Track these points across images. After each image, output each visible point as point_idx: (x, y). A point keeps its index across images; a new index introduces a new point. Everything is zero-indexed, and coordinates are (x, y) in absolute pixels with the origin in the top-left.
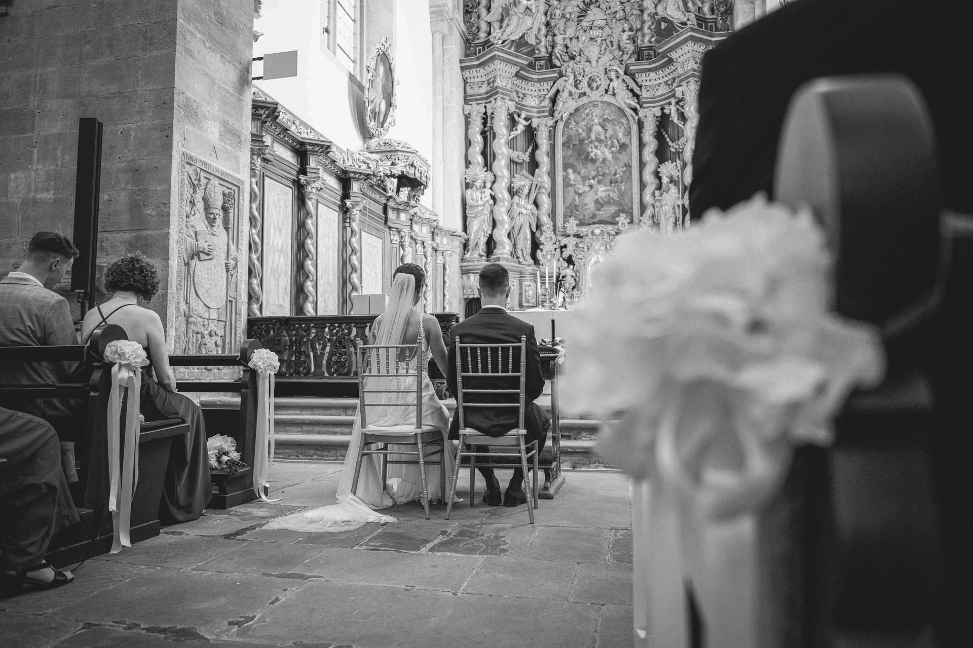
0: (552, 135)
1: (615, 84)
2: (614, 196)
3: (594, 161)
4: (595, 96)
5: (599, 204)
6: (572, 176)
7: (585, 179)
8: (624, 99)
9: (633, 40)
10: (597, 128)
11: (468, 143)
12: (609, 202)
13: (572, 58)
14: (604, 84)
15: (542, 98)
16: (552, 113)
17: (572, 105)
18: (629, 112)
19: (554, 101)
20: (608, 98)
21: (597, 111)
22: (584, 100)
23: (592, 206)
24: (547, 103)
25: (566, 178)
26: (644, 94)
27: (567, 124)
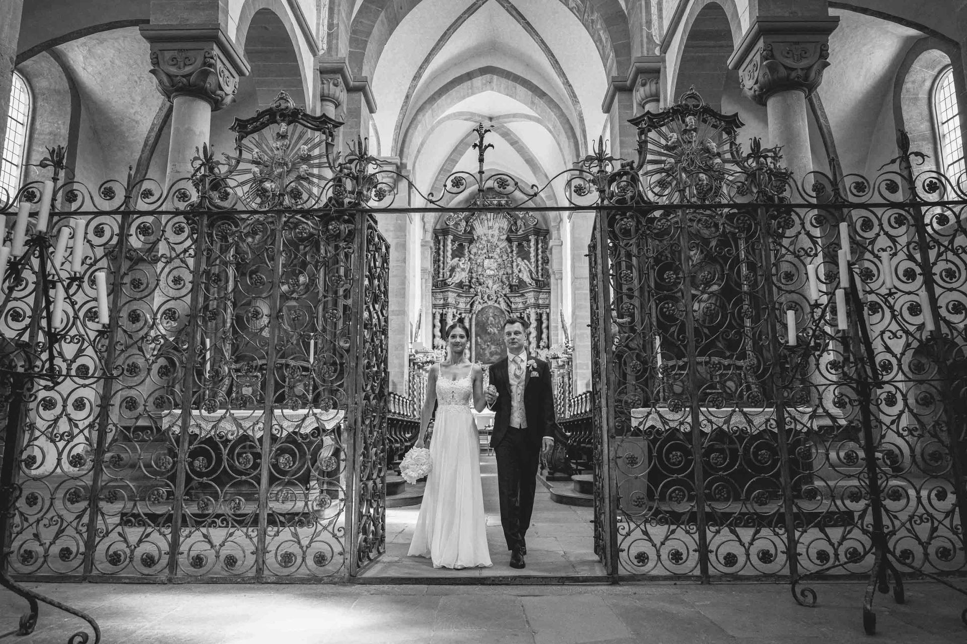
0: (471, 320)
1: (501, 299)
2: (499, 351)
3: (489, 334)
4: (490, 303)
5: (492, 354)
6: (479, 340)
7: (485, 342)
8: (503, 306)
9: (508, 278)
10: (491, 318)
11: (434, 326)
12: (496, 353)
13: (480, 284)
14: (495, 298)
15: (466, 303)
16: (471, 311)
17: (480, 307)
18: (506, 313)
19: (472, 305)
20: (496, 305)
21: (491, 311)
22: (485, 305)
23: (488, 355)
24: (468, 306)
25: (476, 341)
26: (513, 306)
27: (477, 315)
